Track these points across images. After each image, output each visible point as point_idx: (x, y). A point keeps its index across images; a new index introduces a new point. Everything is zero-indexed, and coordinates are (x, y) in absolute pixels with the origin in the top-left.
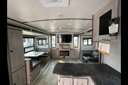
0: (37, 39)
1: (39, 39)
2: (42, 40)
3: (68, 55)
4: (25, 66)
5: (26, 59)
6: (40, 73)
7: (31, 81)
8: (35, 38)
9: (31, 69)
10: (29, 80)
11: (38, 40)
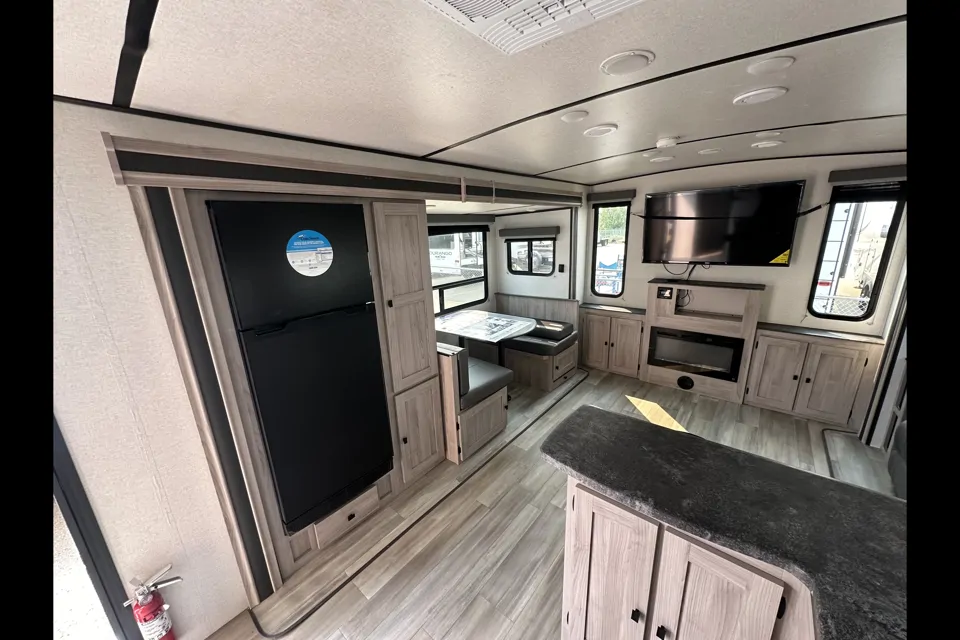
0: (503, 232)
1: (511, 235)
2: (530, 241)
3: (732, 375)
4: (437, 378)
5: (442, 347)
6: (504, 435)
7: (459, 452)
8: (491, 226)
9: (461, 396)
10: (453, 446)
11: (509, 242)
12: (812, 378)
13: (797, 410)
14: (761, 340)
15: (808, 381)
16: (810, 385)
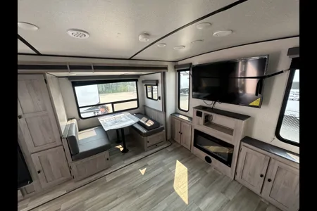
0: (143, 82)
1: (146, 83)
2: (152, 86)
9: (72, 155)
12: (272, 179)
13: (263, 195)
14: (243, 148)
15: (269, 180)
16: (271, 183)
